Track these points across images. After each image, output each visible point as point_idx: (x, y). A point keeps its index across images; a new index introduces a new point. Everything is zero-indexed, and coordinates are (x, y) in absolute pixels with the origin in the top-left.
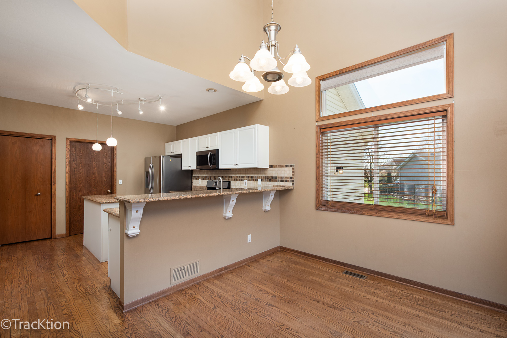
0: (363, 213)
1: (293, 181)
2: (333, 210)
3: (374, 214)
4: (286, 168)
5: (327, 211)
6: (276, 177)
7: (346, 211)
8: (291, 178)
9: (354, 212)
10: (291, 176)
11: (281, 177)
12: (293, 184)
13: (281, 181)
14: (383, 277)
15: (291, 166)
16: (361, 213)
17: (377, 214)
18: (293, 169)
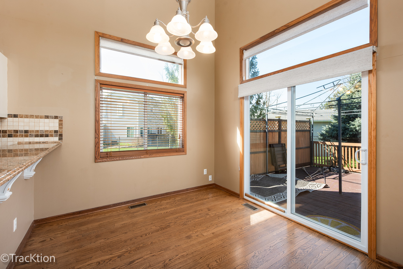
0: (141, 157)
1: (61, 136)
2: (115, 159)
3: (149, 156)
4: (47, 120)
5: (109, 161)
6: (26, 132)
7: (128, 158)
8: (56, 132)
9: (134, 158)
10: (57, 129)
11: (38, 131)
12: (61, 139)
13: (37, 136)
14: (154, 199)
15: (56, 117)
16: (139, 157)
17: (151, 156)
18: (61, 121)
